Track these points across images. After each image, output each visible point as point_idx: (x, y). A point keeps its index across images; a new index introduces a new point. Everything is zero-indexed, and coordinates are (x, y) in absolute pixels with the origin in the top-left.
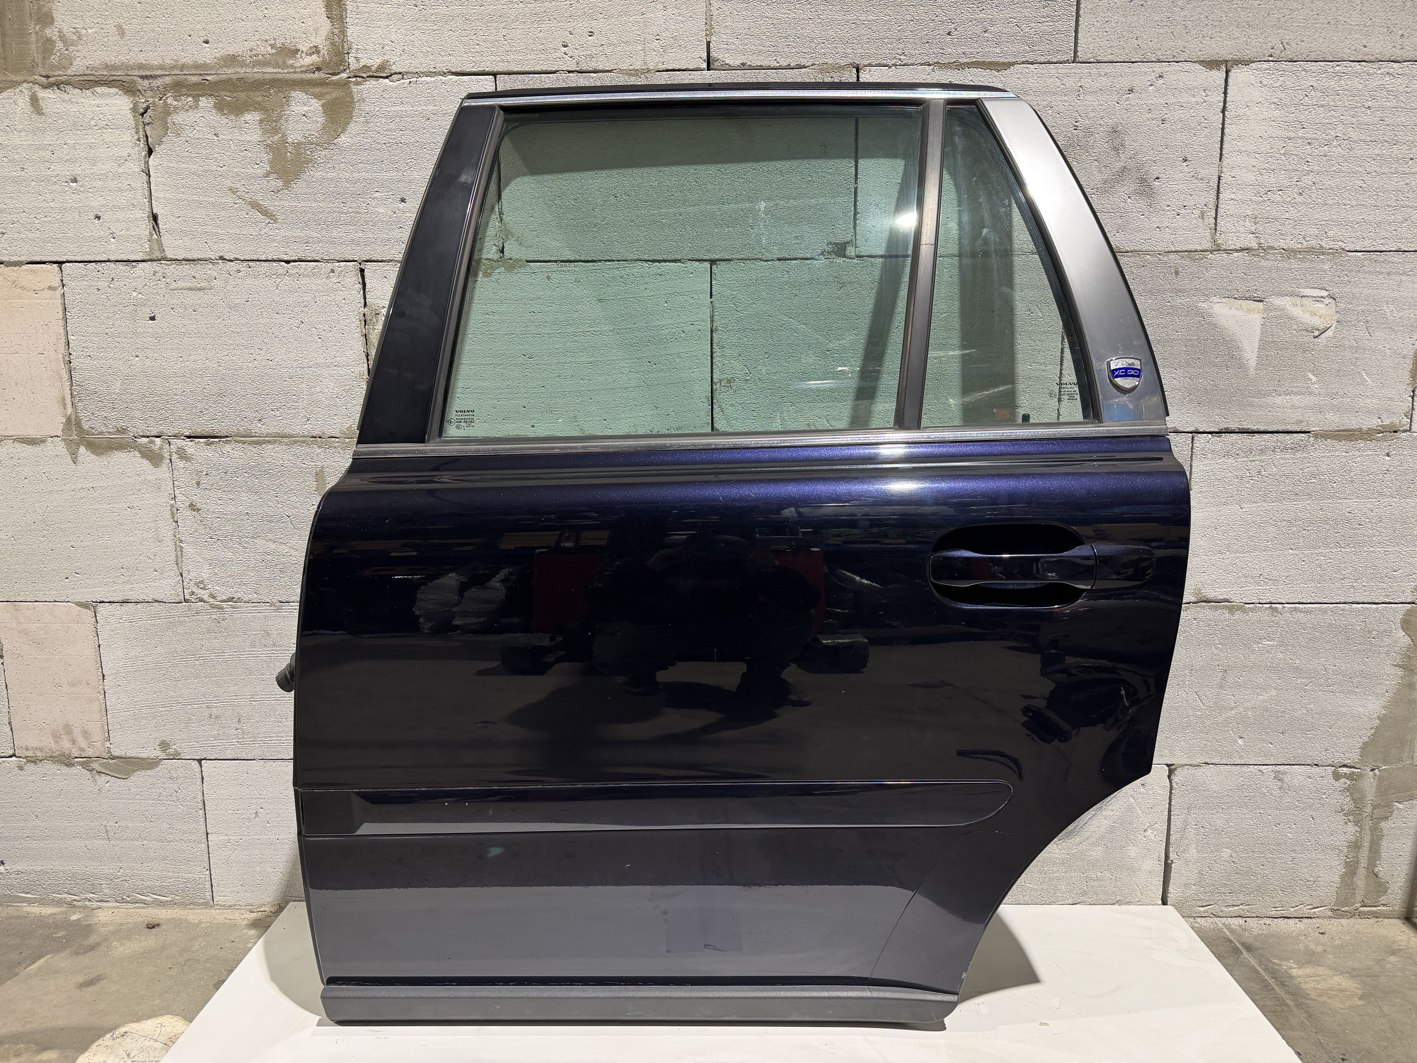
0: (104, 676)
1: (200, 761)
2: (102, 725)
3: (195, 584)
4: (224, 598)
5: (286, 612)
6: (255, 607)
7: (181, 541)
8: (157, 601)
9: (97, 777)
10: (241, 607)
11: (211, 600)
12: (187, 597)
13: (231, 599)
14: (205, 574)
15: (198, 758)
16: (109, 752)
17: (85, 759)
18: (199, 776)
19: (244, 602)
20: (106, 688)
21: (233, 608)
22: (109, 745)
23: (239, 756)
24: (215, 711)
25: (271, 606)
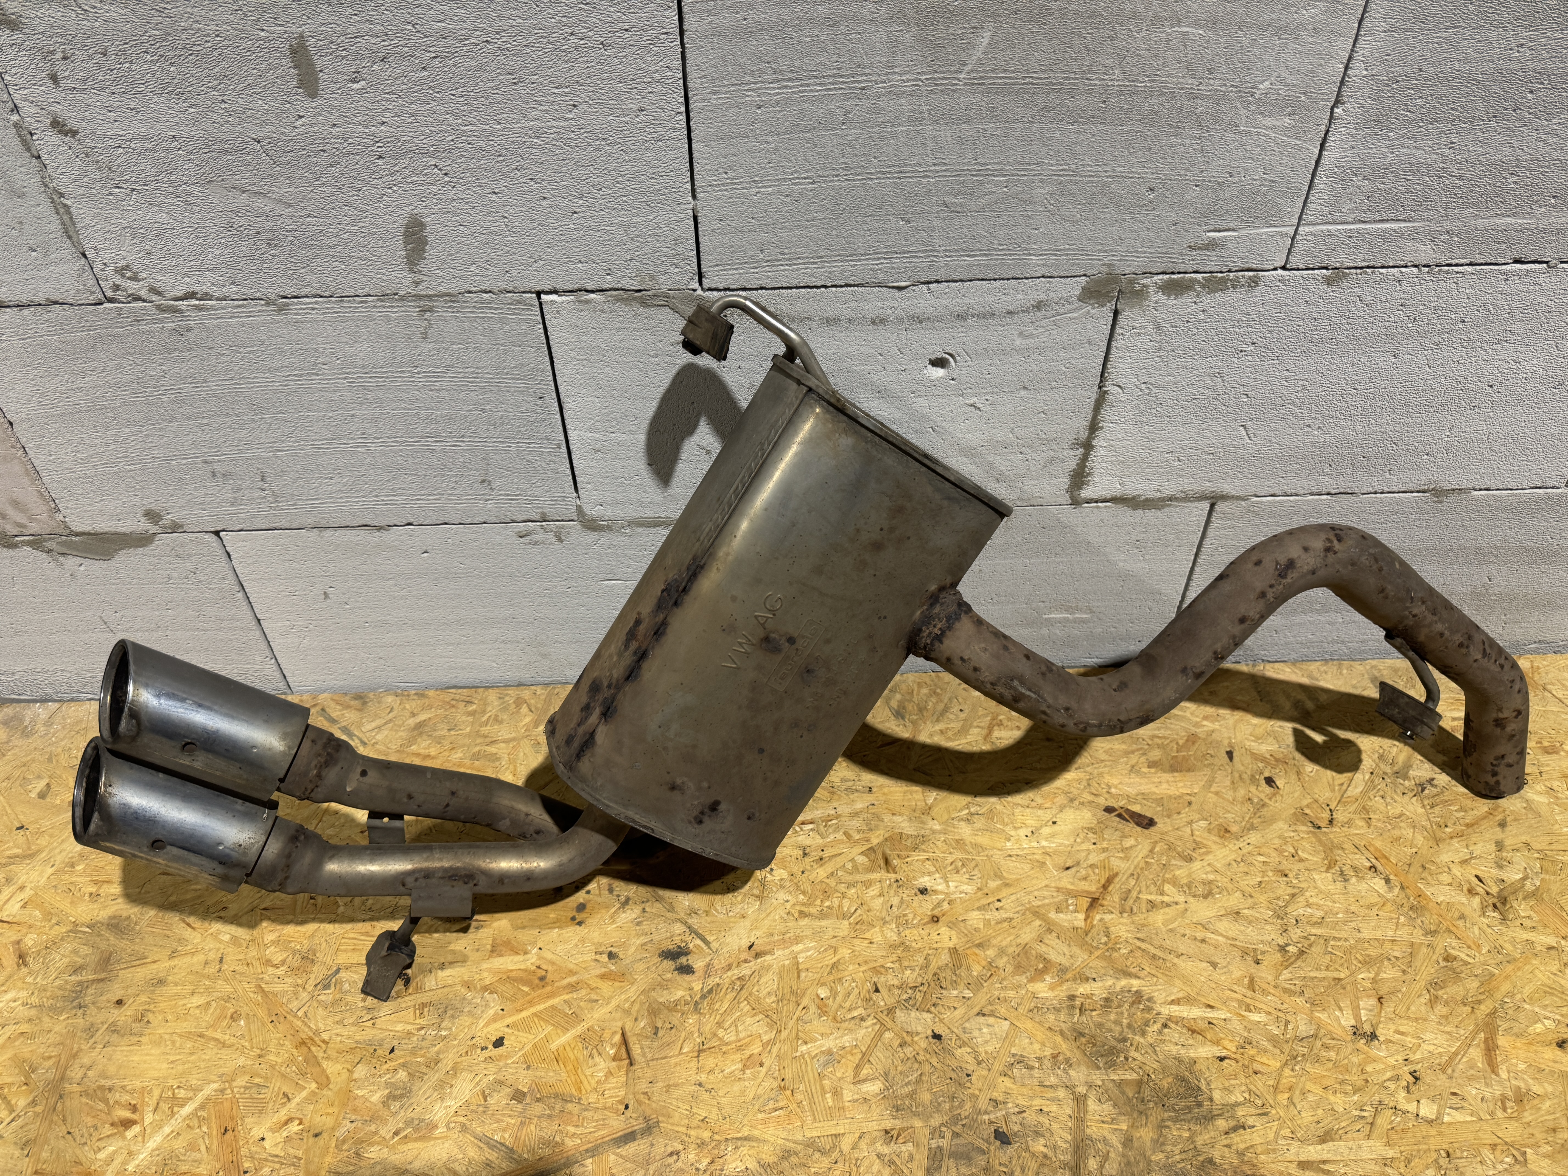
0: (11, 424)
1: (217, 533)
2: (39, 491)
3: (116, 271)
4: (179, 294)
5: (297, 314)
6: (238, 307)
7: (62, 195)
8: (56, 303)
9: (61, 559)
10: (212, 308)
11: (154, 298)
12: (110, 294)
13: (192, 295)
14: (129, 254)
15: (213, 529)
16: (67, 527)
17: (31, 538)
18: (220, 551)
19: (218, 299)
20: (23, 440)
21: (200, 310)
22: (61, 518)
23: (277, 525)
24: (218, 468)
25: (267, 304)
